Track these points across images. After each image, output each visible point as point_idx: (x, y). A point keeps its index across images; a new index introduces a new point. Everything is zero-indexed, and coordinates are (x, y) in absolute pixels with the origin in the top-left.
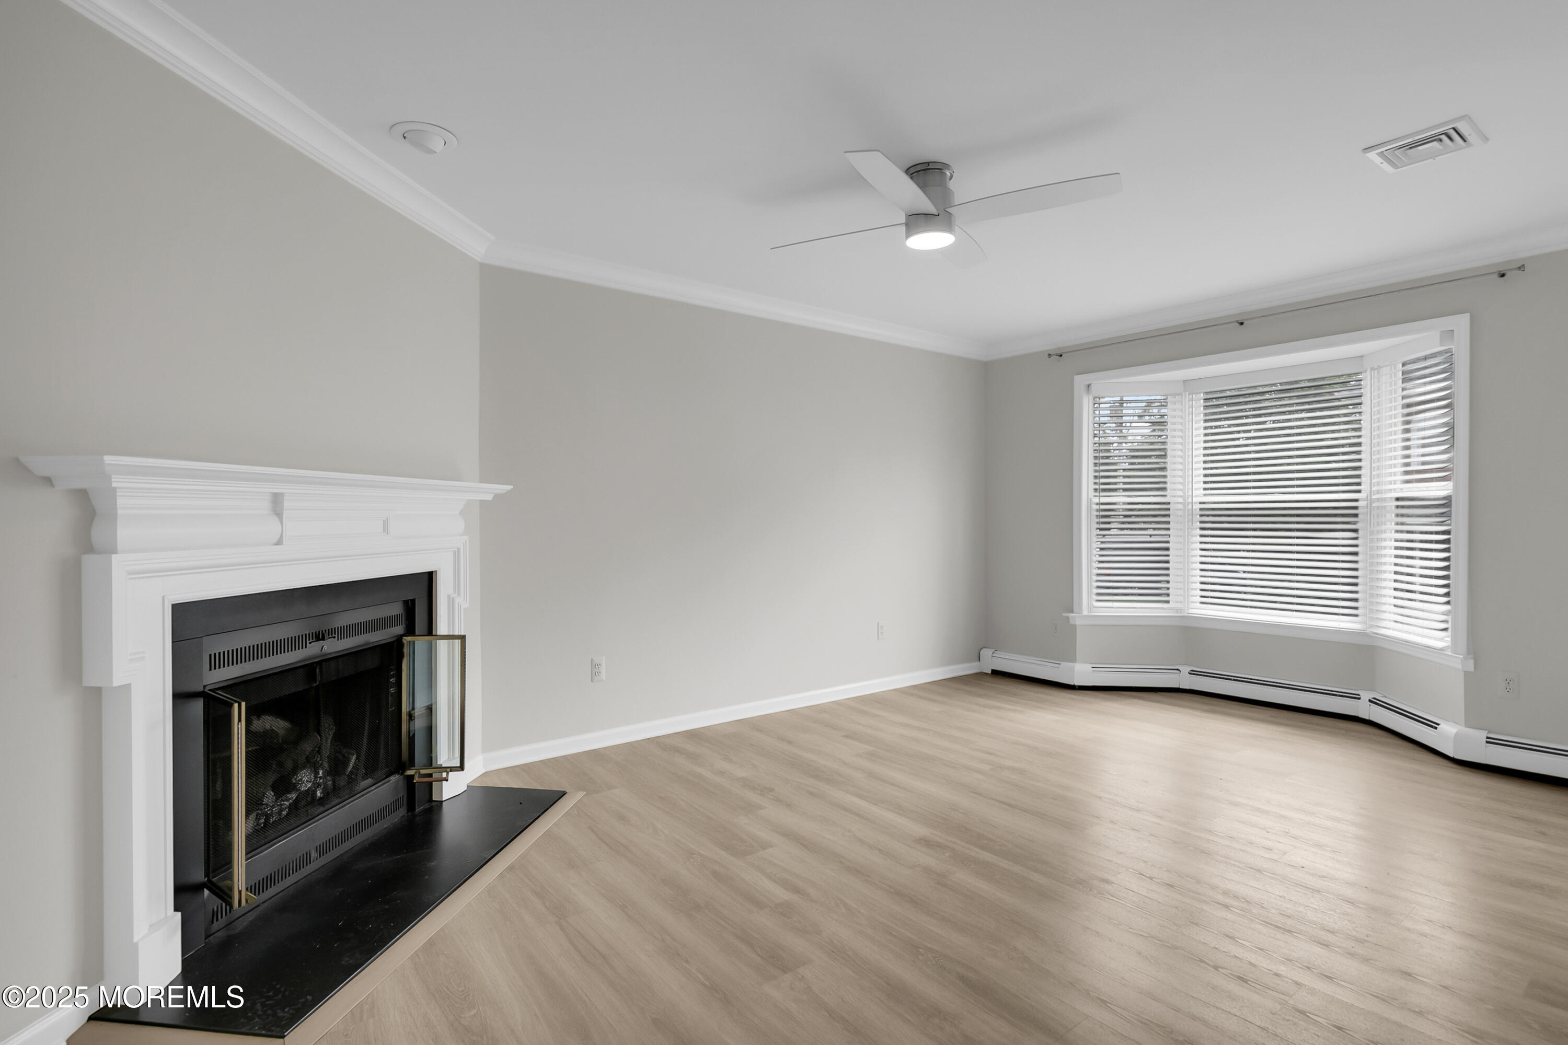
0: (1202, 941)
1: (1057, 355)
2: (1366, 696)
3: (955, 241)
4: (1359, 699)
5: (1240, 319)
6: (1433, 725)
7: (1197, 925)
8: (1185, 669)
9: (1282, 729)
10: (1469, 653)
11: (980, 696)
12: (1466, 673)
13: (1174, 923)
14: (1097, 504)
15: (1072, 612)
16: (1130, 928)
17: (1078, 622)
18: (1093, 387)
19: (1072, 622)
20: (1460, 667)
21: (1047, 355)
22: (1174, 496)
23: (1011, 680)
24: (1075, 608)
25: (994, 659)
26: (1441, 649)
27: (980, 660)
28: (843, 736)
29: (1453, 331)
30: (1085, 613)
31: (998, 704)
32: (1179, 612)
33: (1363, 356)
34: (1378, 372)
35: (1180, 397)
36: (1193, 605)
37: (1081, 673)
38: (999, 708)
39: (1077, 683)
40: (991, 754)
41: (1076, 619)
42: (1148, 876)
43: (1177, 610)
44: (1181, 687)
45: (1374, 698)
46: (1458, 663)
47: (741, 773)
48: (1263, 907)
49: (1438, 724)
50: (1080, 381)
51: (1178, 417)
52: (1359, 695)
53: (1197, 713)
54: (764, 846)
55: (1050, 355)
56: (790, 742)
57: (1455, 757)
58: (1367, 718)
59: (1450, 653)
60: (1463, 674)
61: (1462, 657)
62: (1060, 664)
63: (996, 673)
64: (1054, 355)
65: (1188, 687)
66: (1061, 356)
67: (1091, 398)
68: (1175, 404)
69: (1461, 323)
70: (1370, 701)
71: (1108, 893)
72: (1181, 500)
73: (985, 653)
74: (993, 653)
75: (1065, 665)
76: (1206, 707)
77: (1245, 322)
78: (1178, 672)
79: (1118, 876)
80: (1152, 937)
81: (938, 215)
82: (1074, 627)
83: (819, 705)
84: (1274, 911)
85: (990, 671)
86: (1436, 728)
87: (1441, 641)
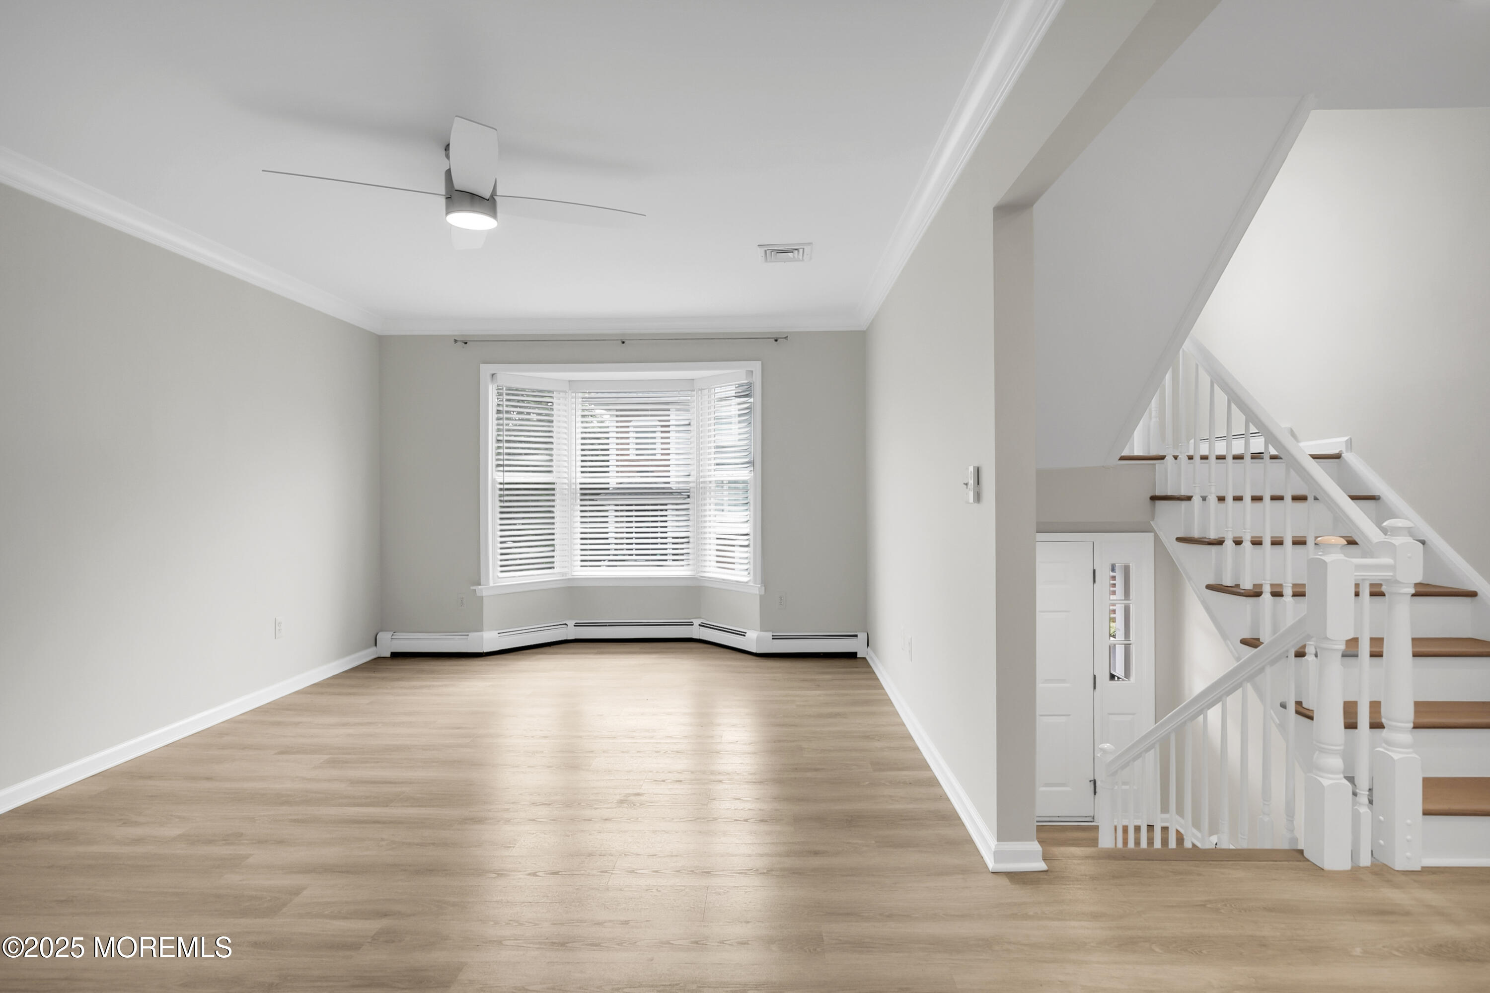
0: (726, 808)
1: (462, 341)
2: (697, 622)
3: (496, 227)
4: (693, 625)
5: (623, 338)
6: (743, 634)
7: (715, 799)
8: (571, 623)
9: (654, 656)
10: (762, 583)
11: (398, 679)
12: (761, 596)
13: (701, 804)
14: (501, 483)
15: (480, 584)
16: (681, 819)
17: (485, 593)
18: (499, 376)
19: (478, 594)
20: (758, 593)
21: (453, 341)
22: (560, 478)
23: (417, 659)
24: (482, 582)
25: (395, 642)
26: (747, 583)
27: (376, 645)
28: (276, 754)
29: (752, 371)
30: (491, 585)
31: (428, 683)
32: (564, 575)
33: (693, 379)
34: (701, 392)
35: (564, 393)
36: (576, 569)
37: (490, 640)
38: (429, 687)
39: (486, 650)
40: (459, 728)
41: (483, 590)
42: (660, 780)
43: (563, 574)
44: (568, 639)
45: (702, 623)
46: (756, 589)
47: (175, 832)
48: (738, 774)
49: (745, 633)
50: (486, 370)
51: (563, 411)
52: (692, 622)
53: (591, 656)
54: (296, 892)
55: (456, 341)
56: (208, 779)
57: (757, 652)
58: (698, 638)
59: (752, 584)
60: (759, 596)
61: (760, 586)
62: (468, 635)
63: (396, 656)
64: (461, 341)
65: (573, 638)
66: (466, 343)
67: (495, 386)
68: (560, 399)
69: (756, 366)
70: (700, 625)
71: (647, 802)
72: (566, 481)
73: (384, 637)
74: (393, 635)
75: (472, 635)
76: (596, 651)
77: (626, 342)
78: (565, 626)
79: (643, 787)
80: (698, 819)
81: (488, 200)
82: (481, 598)
83: (209, 728)
84: (745, 774)
85: (390, 654)
86: (744, 636)
87: (744, 577)
